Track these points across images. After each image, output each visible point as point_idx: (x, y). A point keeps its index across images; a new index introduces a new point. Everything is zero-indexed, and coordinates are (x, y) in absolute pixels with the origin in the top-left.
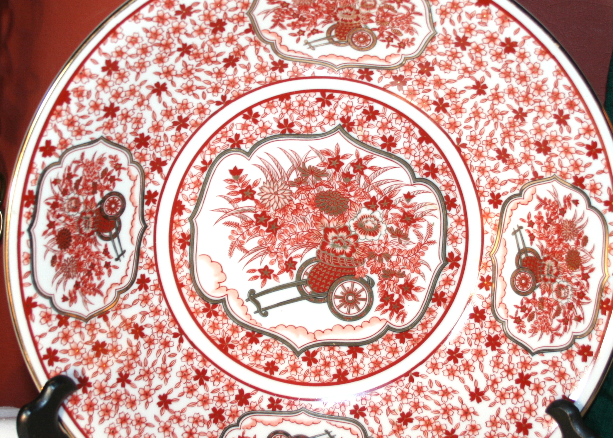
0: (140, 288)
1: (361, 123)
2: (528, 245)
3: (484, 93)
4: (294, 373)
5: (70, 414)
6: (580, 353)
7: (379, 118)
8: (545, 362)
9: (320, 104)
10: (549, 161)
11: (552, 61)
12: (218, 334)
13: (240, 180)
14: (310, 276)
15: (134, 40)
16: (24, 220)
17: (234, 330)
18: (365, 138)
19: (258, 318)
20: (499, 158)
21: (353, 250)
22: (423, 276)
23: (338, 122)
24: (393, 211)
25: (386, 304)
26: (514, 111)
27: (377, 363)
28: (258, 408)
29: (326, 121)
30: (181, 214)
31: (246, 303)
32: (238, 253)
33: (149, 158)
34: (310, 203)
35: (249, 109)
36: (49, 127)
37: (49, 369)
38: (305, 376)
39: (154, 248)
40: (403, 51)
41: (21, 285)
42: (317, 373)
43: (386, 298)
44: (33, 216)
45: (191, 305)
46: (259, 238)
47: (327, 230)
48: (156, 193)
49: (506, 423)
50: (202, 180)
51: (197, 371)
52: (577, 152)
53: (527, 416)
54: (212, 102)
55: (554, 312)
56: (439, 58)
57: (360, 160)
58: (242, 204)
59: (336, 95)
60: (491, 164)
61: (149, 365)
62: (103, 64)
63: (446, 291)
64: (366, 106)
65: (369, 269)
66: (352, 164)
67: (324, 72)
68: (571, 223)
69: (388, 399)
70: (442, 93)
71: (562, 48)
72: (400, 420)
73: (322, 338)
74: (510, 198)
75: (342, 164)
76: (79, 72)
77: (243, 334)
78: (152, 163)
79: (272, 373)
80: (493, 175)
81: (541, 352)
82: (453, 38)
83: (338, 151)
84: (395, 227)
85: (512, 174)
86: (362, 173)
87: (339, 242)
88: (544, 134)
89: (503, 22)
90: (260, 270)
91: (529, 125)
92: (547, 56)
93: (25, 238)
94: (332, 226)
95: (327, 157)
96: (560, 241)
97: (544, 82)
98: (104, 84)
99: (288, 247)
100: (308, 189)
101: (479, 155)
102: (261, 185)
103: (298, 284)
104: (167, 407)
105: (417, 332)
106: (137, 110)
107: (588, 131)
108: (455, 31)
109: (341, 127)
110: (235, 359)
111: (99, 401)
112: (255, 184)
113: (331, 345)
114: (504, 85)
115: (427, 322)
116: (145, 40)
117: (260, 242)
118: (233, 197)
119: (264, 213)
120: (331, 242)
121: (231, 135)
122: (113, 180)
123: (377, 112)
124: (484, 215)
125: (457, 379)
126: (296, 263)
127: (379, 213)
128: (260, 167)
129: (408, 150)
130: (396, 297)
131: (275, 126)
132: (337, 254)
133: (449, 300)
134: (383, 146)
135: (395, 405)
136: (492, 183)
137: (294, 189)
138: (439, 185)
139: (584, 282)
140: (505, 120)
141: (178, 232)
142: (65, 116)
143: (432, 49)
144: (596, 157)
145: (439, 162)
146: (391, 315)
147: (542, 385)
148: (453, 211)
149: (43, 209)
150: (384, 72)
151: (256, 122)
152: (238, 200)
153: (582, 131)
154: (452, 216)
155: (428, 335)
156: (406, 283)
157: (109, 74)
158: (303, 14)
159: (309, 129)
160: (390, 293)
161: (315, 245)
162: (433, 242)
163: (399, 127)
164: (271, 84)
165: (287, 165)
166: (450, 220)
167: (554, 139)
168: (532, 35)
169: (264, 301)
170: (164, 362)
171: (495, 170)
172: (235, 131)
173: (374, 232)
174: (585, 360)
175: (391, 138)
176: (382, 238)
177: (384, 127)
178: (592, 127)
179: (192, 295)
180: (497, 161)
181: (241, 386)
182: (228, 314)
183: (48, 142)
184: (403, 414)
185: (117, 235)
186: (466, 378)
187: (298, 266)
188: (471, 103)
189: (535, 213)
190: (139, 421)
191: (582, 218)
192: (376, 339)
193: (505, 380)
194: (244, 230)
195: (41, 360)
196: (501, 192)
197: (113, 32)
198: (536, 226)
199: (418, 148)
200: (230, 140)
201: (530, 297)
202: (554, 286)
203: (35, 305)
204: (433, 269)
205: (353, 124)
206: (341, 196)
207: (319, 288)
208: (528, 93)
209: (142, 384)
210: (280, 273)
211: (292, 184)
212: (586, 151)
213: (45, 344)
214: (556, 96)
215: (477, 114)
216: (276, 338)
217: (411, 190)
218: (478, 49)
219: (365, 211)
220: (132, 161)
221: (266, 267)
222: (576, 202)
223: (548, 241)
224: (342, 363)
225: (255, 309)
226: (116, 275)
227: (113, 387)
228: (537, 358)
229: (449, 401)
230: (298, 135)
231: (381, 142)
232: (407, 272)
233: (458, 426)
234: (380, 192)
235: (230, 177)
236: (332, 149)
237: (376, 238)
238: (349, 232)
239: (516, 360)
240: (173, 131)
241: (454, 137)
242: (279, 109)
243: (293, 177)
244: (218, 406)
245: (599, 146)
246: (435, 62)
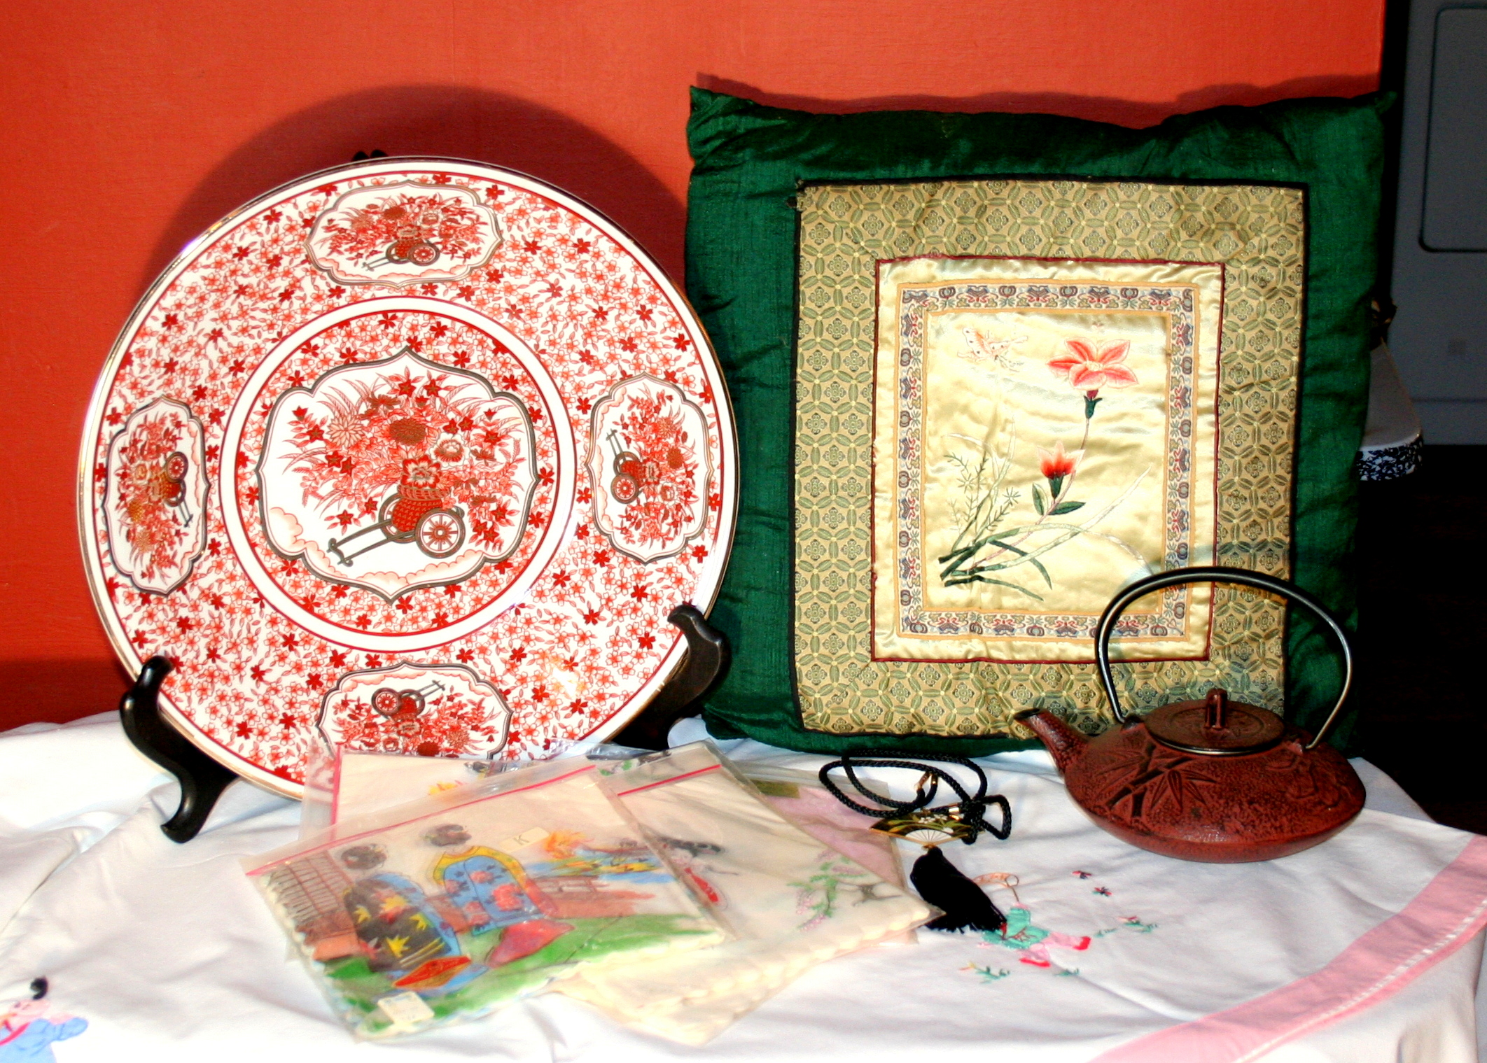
0: (212, 554)
1: (429, 341)
2: (625, 449)
3: (560, 295)
4: (389, 624)
5: (168, 697)
6: (695, 554)
7: (448, 333)
8: (660, 570)
9: (383, 327)
10: (636, 358)
11: (628, 257)
12: (301, 593)
13: (306, 421)
14: (393, 515)
15: (192, 290)
16: (97, 495)
17: (318, 586)
18: (436, 356)
19: (342, 569)
20: (582, 360)
21: (437, 480)
22: (516, 498)
23: (405, 344)
24: (475, 431)
25: (479, 534)
26: (594, 311)
27: (478, 600)
28: (356, 668)
29: (392, 344)
30: (245, 466)
31: (328, 555)
32: (312, 500)
33: (207, 410)
34: (385, 436)
35: (307, 343)
36: (114, 393)
37: (140, 652)
38: (401, 626)
39: (221, 507)
40: (469, 261)
41: (102, 566)
42: (414, 620)
43: (479, 527)
44: (105, 490)
45: (267, 565)
46: (333, 481)
47: (406, 462)
48: (217, 448)
49: (627, 641)
50: (264, 426)
51: (284, 636)
52: (665, 346)
53: (648, 629)
54: (268, 340)
55: (661, 516)
56: (508, 265)
57: (433, 382)
58: (312, 446)
59: (400, 315)
60: (574, 368)
61: (235, 636)
62: (163, 319)
63: (542, 511)
64: (433, 323)
65: (456, 498)
66: (426, 387)
67: (384, 293)
68: (668, 420)
69: (495, 637)
70: (514, 300)
71: (636, 244)
72: (512, 657)
73: (415, 581)
74: (599, 402)
75: (414, 388)
76: (141, 332)
77: (328, 589)
78: (211, 415)
79: (365, 627)
80: (578, 379)
81: (654, 560)
82: (523, 244)
83: (408, 375)
84: (479, 449)
85: (599, 376)
86: (437, 395)
87: (421, 473)
88: (629, 331)
89: (574, 223)
90: (339, 516)
91: (611, 323)
92: (623, 253)
93: (100, 514)
94: (410, 457)
95: (397, 383)
96: (659, 440)
97: (622, 279)
98: (164, 340)
99: (366, 486)
100: (380, 420)
101: (561, 359)
102: (329, 422)
103: (382, 525)
104: (261, 679)
105: (517, 560)
106: (195, 362)
107: (673, 323)
108: (523, 237)
109: (408, 349)
110: (322, 617)
111: (195, 680)
112: (323, 423)
113: (425, 587)
114: (580, 286)
115: (526, 548)
116: (203, 288)
117: (336, 486)
118: (300, 441)
119: (336, 453)
120: (412, 474)
121: (291, 373)
122: (175, 439)
123: (445, 328)
124: (573, 424)
125: (567, 604)
126: (376, 503)
127: (460, 436)
128: (325, 403)
129: (483, 364)
130: (490, 525)
131: (337, 357)
132: (420, 487)
133: (547, 520)
134: (456, 363)
135: (504, 643)
136: (578, 388)
137: (366, 423)
138: (520, 397)
139: (689, 480)
140: (585, 321)
141: (244, 487)
142: (129, 380)
143: (500, 256)
144: (684, 349)
145: (518, 373)
146: (487, 545)
147: (660, 594)
148: (539, 423)
149: (114, 481)
150: (449, 284)
151: (315, 355)
152: (306, 442)
153: (667, 325)
154: (539, 429)
155: (529, 562)
156: (499, 508)
157: (169, 328)
158: (361, 237)
159: (374, 355)
160: (482, 521)
161: (395, 481)
162: (522, 460)
163: (470, 341)
164: (329, 312)
165: (354, 397)
166: (537, 433)
167: (640, 335)
168: (605, 234)
169: (347, 549)
170: (249, 631)
171: (580, 373)
172: (295, 368)
173: (457, 457)
174: (700, 560)
175: (464, 353)
176: (467, 462)
177: (454, 342)
178: (677, 319)
179: (268, 554)
180: (581, 364)
181: (334, 647)
182: (309, 570)
183: (114, 410)
184: (514, 651)
185: (182, 499)
186: (578, 601)
187: (379, 506)
188: (546, 307)
189: (628, 414)
190: (237, 697)
191: (678, 414)
192: (473, 574)
193: (620, 596)
194: (316, 474)
195: (131, 643)
196: (589, 396)
197: (172, 286)
198: (631, 428)
199: (495, 358)
200: (291, 378)
201: (634, 504)
202: (659, 488)
203: (117, 585)
204: (526, 488)
205: (420, 343)
206: (417, 423)
207: (405, 526)
208: (607, 291)
209: (231, 657)
210: (360, 516)
211: (363, 417)
212: (674, 344)
213: (133, 626)
214: (636, 292)
215: (554, 317)
216: (364, 588)
217: (492, 406)
218: (549, 252)
219: (445, 436)
220: (192, 417)
221: (345, 512)
222: (670, 398)
223: (646, 442)
224: (440, 606)
225: (338, 559)
226: (188, 543)
227: (204, 664)
228: (650, 567)
229: (563, 629)
230: (364, 363)
231: (453, 359)
232: (498, 496)
233: (576, 652)
234: (459, 413)
235: (295, 418)
236: (402, 373)
237: (460, 463)
238: (430, 461)
239: (628, 573)
240: (230, 378)
241: (532, 343)
242: (340, 338)
243: (363, 409)
244: (314, 671)
245: (687, 338)
246: (504, 268)
